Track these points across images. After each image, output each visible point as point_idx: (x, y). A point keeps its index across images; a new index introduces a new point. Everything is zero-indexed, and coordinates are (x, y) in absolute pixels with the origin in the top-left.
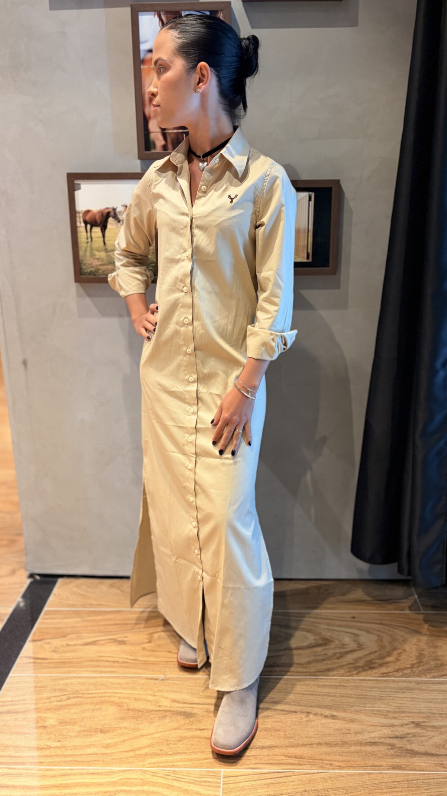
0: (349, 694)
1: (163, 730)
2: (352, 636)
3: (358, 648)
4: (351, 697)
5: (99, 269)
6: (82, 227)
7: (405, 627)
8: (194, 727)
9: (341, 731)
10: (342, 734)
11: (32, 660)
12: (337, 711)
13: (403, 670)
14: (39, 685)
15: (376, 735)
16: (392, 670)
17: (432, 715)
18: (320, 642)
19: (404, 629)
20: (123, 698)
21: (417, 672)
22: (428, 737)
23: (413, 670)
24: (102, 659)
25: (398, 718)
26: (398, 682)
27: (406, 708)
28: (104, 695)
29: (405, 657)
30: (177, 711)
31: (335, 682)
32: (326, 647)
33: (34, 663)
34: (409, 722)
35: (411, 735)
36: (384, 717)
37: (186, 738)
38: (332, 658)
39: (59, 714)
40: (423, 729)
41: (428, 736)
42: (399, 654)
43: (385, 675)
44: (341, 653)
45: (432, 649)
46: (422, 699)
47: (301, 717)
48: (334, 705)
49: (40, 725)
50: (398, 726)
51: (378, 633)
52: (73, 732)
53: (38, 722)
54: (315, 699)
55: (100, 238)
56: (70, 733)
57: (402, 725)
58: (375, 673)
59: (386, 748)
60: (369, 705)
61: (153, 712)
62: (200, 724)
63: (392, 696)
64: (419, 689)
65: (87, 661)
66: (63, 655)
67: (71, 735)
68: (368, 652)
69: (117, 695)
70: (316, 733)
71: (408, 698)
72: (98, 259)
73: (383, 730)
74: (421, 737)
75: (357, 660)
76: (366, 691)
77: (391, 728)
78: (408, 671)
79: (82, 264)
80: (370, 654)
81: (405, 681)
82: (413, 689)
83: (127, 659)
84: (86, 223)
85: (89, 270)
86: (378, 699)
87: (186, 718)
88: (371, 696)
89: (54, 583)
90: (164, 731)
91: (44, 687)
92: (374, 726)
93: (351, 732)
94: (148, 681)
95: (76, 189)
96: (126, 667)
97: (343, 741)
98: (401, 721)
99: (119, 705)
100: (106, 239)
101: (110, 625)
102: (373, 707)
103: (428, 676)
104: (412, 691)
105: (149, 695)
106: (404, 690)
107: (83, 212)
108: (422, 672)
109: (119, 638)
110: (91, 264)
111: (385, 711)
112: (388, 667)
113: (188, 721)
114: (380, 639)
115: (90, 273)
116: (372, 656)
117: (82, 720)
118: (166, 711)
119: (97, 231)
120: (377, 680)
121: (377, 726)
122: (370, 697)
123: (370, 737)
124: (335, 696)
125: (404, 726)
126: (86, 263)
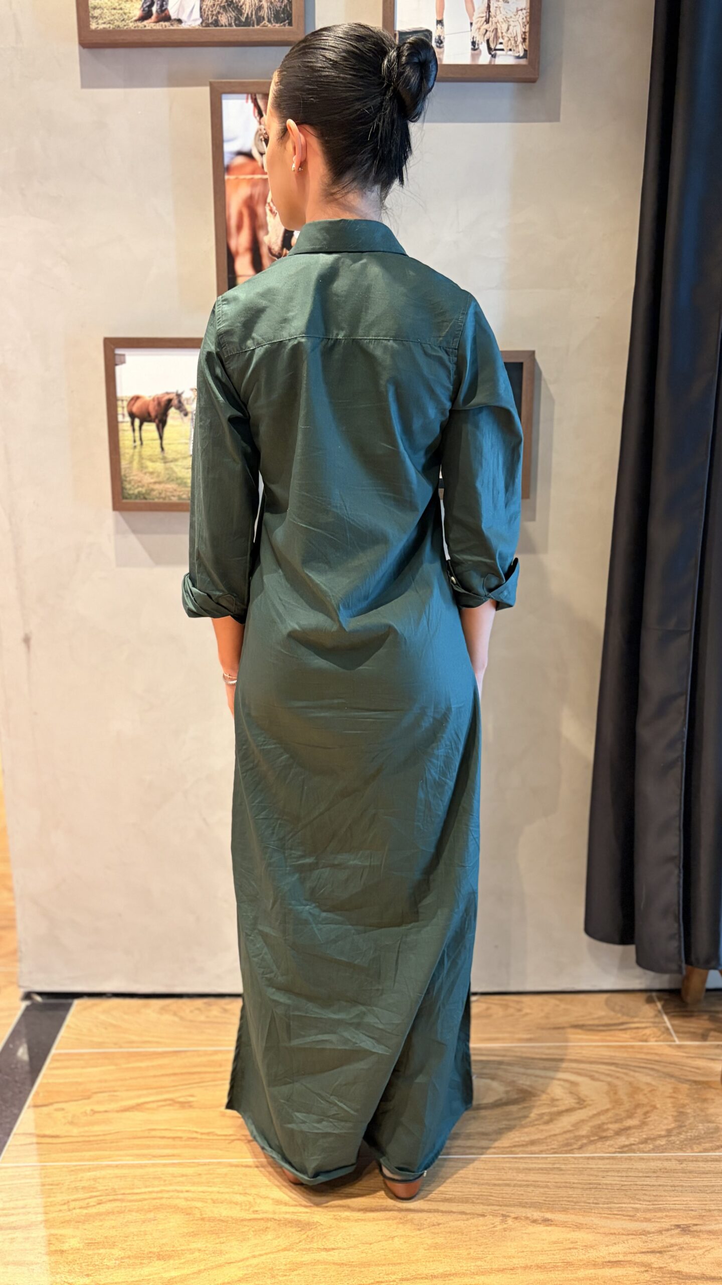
0: (570, 1183)
1: (263, 1252)
2: (567, 1085)
3: (577, 1106)
4: (573, 1188)
5: (153, 490)
6: (127, 422)
7: (652, 1069)
8: (315, 1245)
9: (561, 1245)
10: (563, 1250)
11: (35, 1140)
12: (552, 1212)
13: (654, 1139)
14: (48, 1180)
15: (618, 1250)
16: (637, 1140)
17: (708, 1214)
18: (516, 1096)
19: (651, 1073)
20: (193, 1200)
21: (678, 1142)
22: (704, 1250)
23: (670, 1139)
24: (153, 1133)
25: (653, 1220)
26: (648, 1159)
27: (664, 1203)
28: (160, 1195)
29: (656, 1118)
30: (286, 1219)
31: (545, 1163)
32: (525, 1105)
33: (38, 1143)
34: (671, 1225)
35: (677, 1248)
36: (631, 1220)
37: (302, 1264)
38: (536, 1123)
39: (85, 1229)
40: (694, 1237)
41: (704, 1247)
42: (646, 1113)
43: (626, 1149)
44: (551, 1114)
45: (698, 1104)
46: (689, 1186)
47: (493, 1224)
48: (547, 1202)
49: (53, 1248)
50: (653, 1233)
51: (609, 1079)
52: (110, 1260)
53: (50, 1243)
54: (513, 1192)
55: (155, 440)
56: (105, 1261)
57: (660, 1232)
58: (611, 1146)
59: (637, 1269)
60: (603, 1200)
61: (245, 1223)
62: (324, 1240)
63: (641, 1183)
64: (684, 1171)
65: (129, 1138)
66: (86, 1129)
67: (108, 1264)
68: (595, 1112)
69: (181, 1195)
70: (520, 1249)
71: (667, 1186)
72: (152, 473)
73: (629, 1241)
74: (692, 1250)
75: (577, 1125)
76: (597, 1176)
77: (643, 1237)
78: (663, 1142)
79: (126, 481)
80: (598, 1114)
81: (659, 1159)
82: (675, 1171)
83: (196, 1132)
84: (132, 416)
85: (136, 491)
86: (618, 1189)
87: (300, 1231)
88: (606, 1184)
89: (67, 1008)
90: (266, 1254)
91: (57, 1185)
92: (615, 1234)
93: (576, 1247)
94: (234, 1169)
95: (117, 363)
96: (195, 1147)
97: (565, 1261)
98: (659, 1225)
99: (187, 1212)
100: (164, 442)
101: (163, 1075)
102: (611, 1203)
103: (695, 1147)
104: (672, 1174)
105: (236, 1193)
106: (658, 1174)
107: (129, 399)
108: (685, 1142)
109: (180, 1097)
110: (140, 482)
111: (630, 1209)
112: (628, 1136)
113: (305, 1236)
114: (613, 1090)
115: (139, 495)
116: (603, 1118)
117: (126, 1239)
118: (268, 1220)
119: (150, 429)
120: (613, 1158)
121: (619, 1234)
122: (604, 1187)
123: (609, 1253)
124: (547, 1187)
125: (663, 1232)
126: (133, 480)
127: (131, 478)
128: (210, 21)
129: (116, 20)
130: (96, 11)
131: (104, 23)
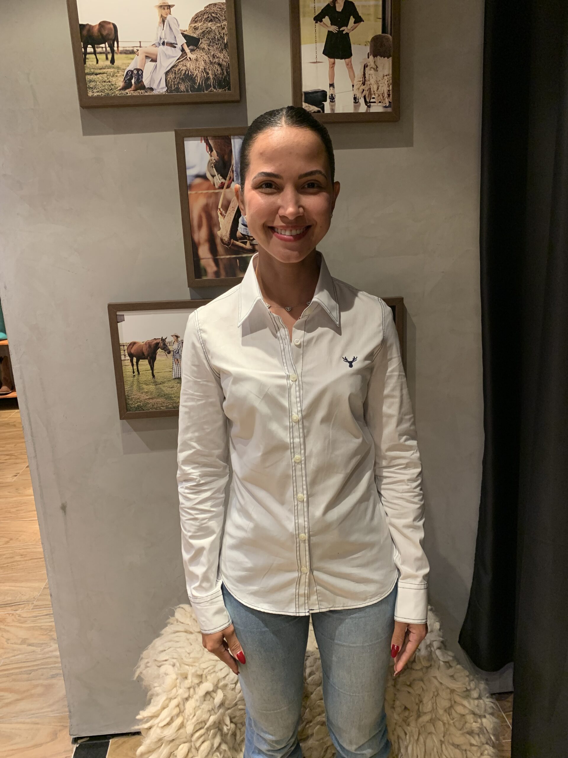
5: (148, 403)
72: (147, 392)
79: (129, 399)
84: (131, 355)
85: (136, 405)
89: (105, 749)
95: (119, 321)
107: (128, 345)
110: (138, 399)
115: (138, 408)
119: (144, 364)
126: (133, 398)
127: (133, 396)
128: (173, 89)
129: (107, 90)
130: (91, 83)
131: (98, 92)
